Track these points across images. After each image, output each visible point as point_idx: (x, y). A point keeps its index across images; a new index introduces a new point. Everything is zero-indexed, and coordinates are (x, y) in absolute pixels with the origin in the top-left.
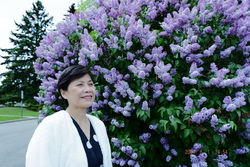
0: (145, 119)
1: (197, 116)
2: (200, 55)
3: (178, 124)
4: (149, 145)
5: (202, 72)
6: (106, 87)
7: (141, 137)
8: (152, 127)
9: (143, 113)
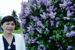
0: (46, 35)
2: (72, 7)
3: (60, 37)
7: (48, 41)
8: (50, 38)
9: (45, 33)
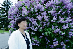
0: (41, 32)
1: (56, 31)
2: (56, 14)
3: (50, 33)
4: (42, 39)
5: (57, 19)
6: (30, 23)
7: (40, 37)
8: (43, 34)
9: (40, 30)
